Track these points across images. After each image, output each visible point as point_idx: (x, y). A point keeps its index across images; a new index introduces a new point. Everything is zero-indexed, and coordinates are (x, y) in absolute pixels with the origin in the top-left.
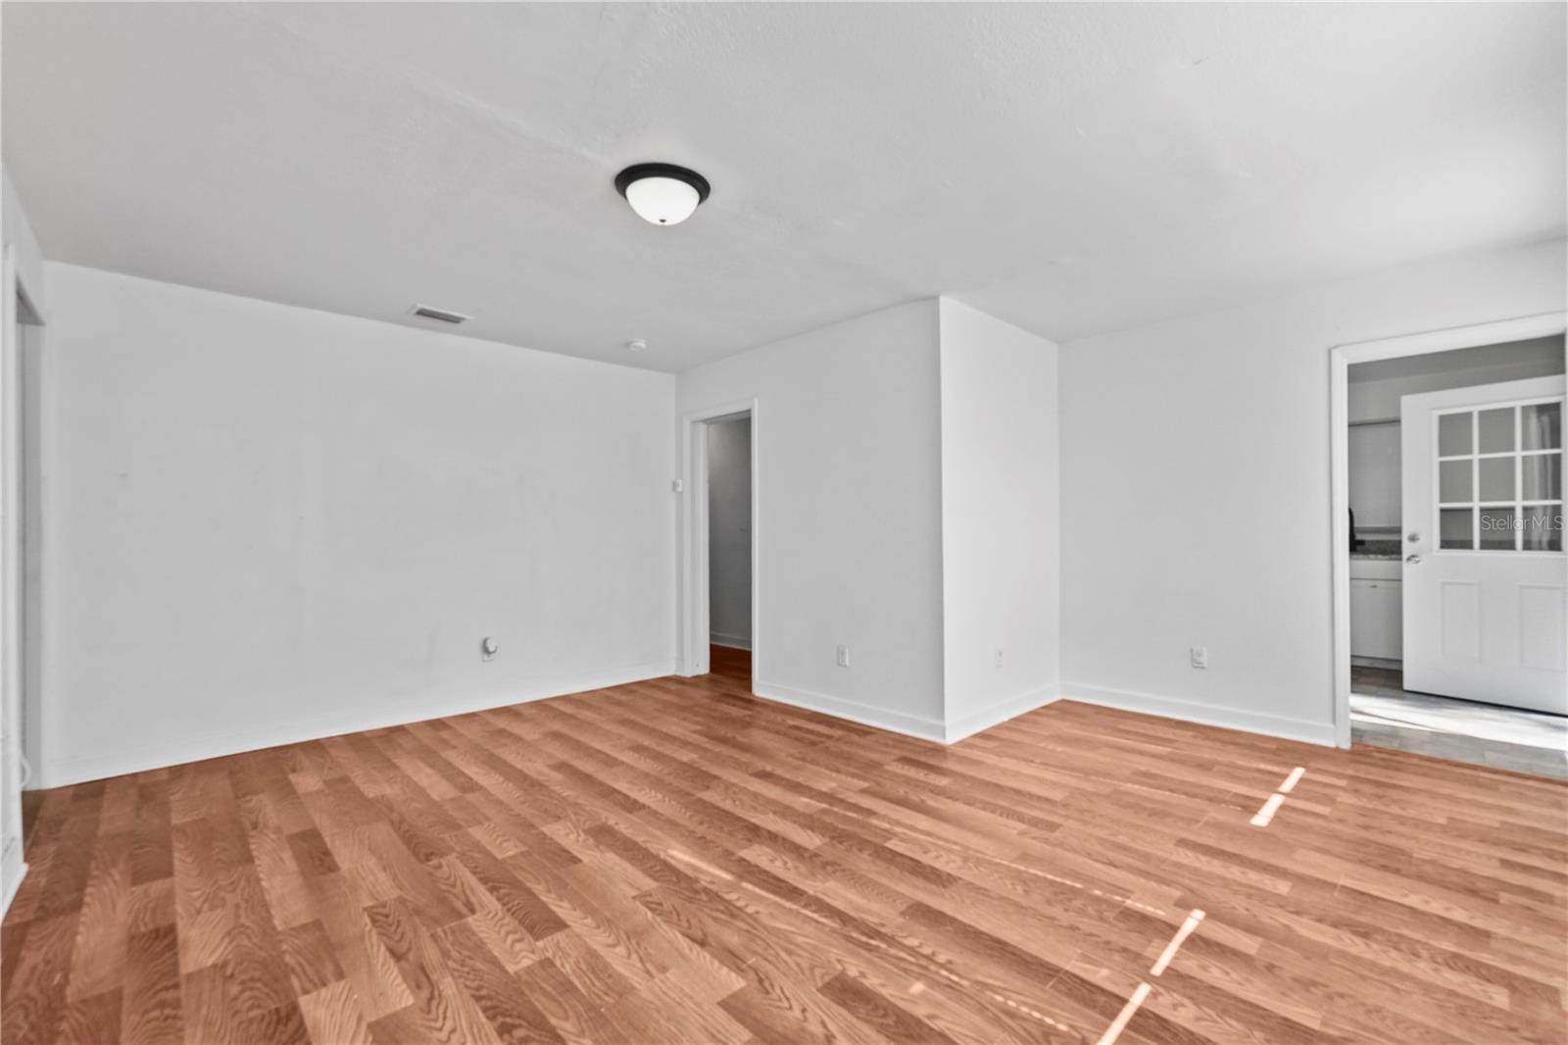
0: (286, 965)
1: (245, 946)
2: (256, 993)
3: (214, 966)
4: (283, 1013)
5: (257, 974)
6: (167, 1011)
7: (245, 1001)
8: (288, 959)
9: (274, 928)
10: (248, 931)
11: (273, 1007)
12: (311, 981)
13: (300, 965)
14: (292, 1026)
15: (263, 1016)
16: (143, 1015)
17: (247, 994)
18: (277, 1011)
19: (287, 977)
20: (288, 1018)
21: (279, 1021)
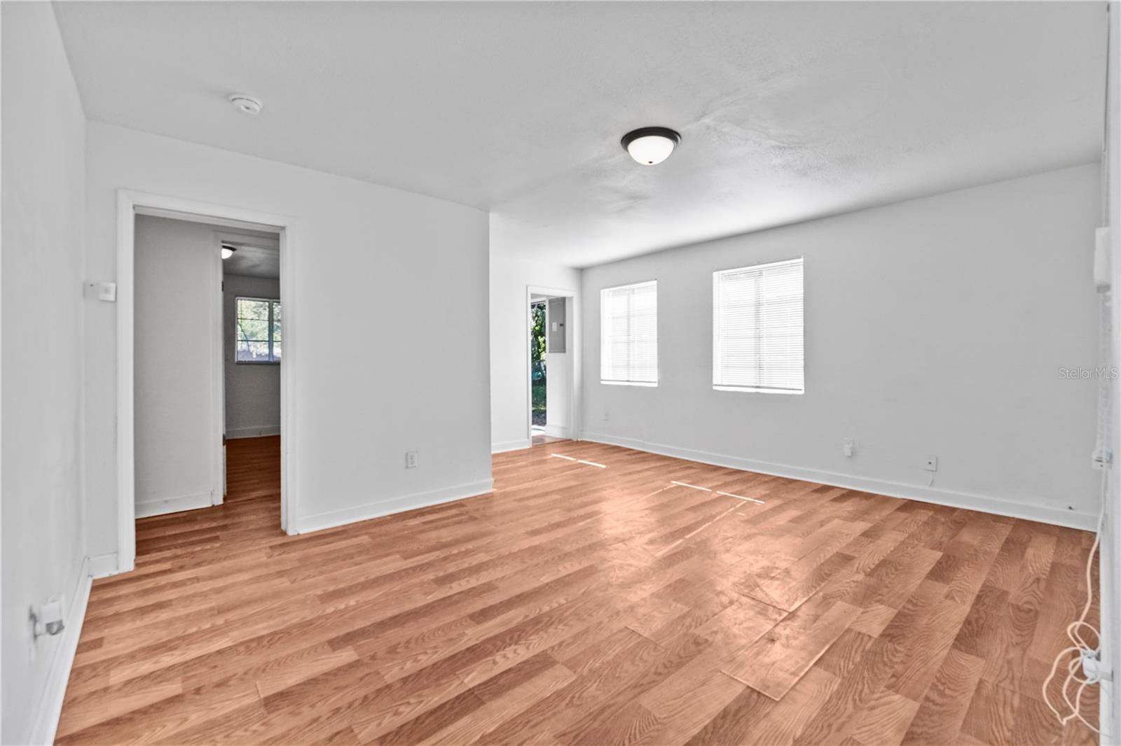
0: (862, 657)
1: (869, 688)
2: (891, 657)
3: (897, 692)
4: (889, 638)
5: (881, 666)
6: (941, 688)
7: (899, 657)
8: (858, 659)
9: (842, 684)
10: (857, 697)
11: (889, 644)
12: (862, 639)
13: (856, 652)
14: (891, 631)
15: (898, 644)
16: (956, 697)
17: (895, 660)
18: (890, 641)
19: (870, 651)
20: (889, 635)
21: (895, 637)
